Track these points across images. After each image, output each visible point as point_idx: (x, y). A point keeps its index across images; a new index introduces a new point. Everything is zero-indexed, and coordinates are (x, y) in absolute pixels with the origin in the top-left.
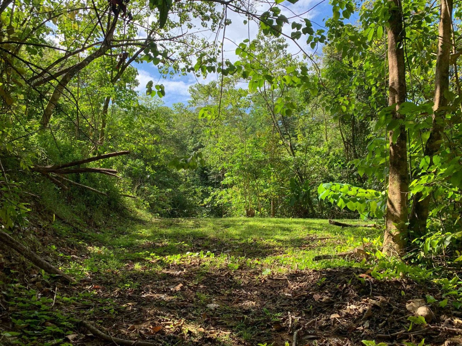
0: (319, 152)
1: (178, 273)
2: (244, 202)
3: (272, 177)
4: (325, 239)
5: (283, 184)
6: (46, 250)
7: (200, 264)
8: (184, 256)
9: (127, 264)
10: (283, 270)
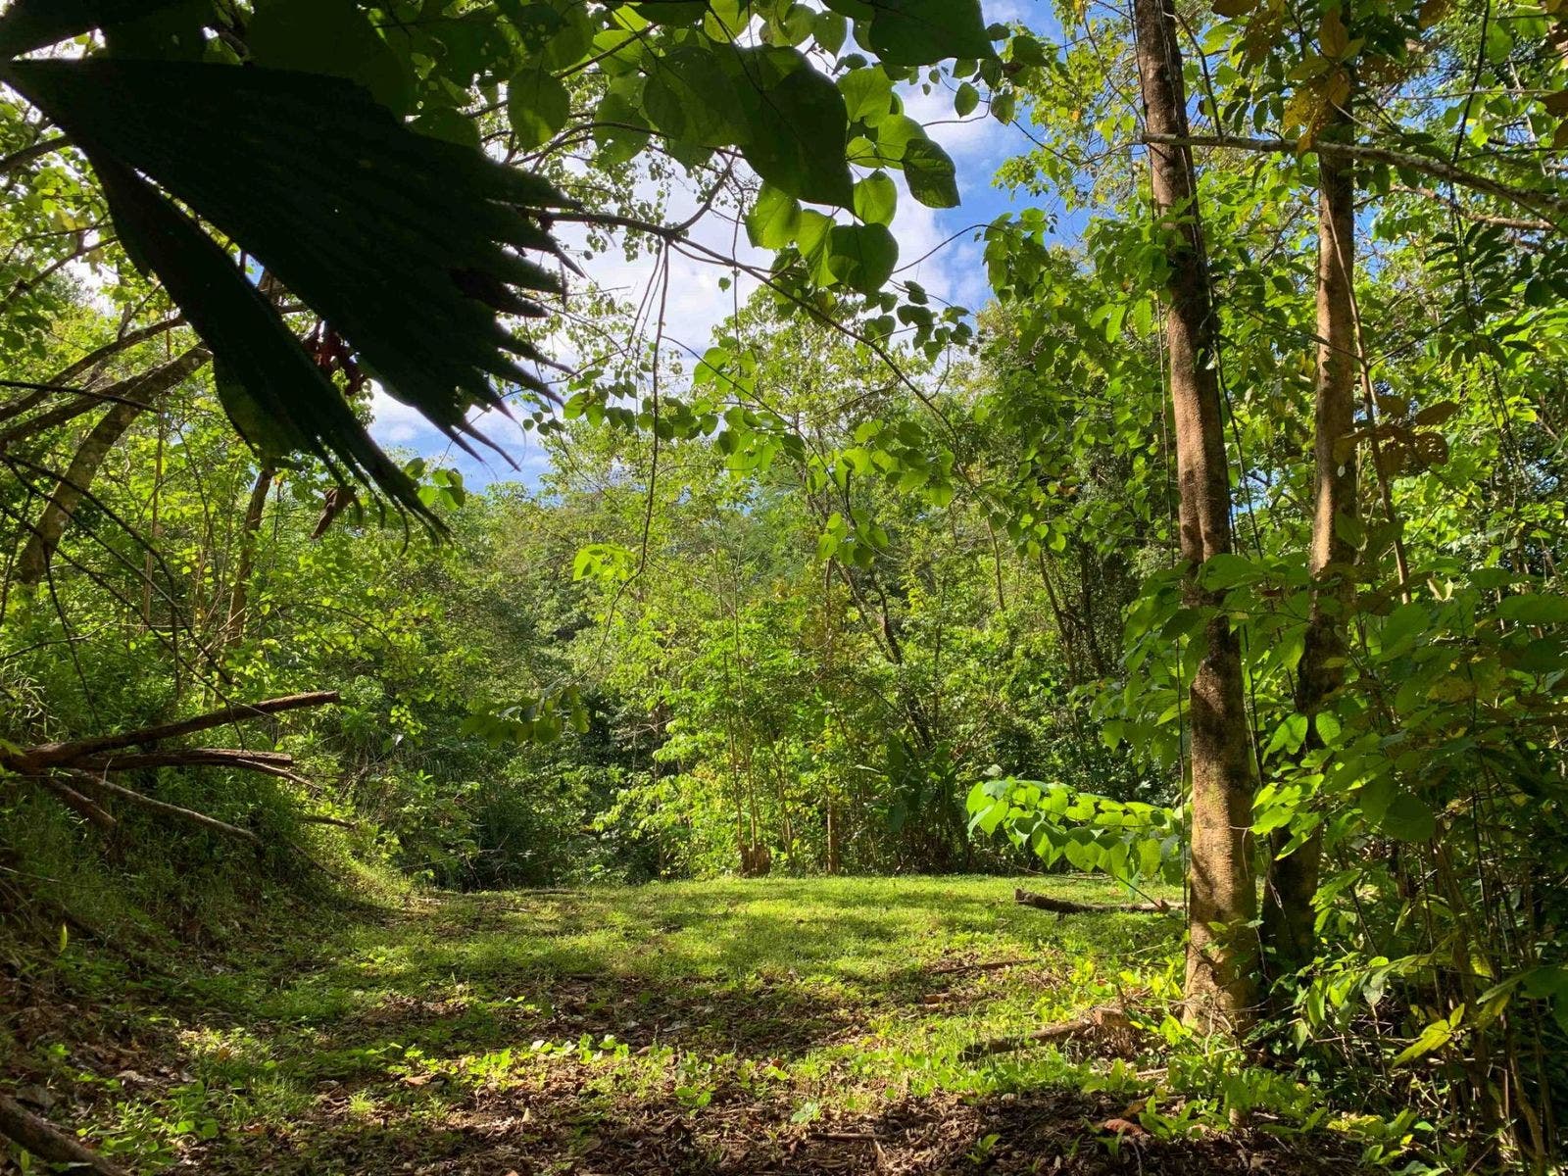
0: (979, 645)
1: (504, 1125)
2: (735, 821)
3: (827, 733)
4: (1002, 965)
5: (865, 755)
6: (32, 1063)
7: (579, 1087)
8: (524, 1056)
9: (324, 1097)
10: (863, 1102)
